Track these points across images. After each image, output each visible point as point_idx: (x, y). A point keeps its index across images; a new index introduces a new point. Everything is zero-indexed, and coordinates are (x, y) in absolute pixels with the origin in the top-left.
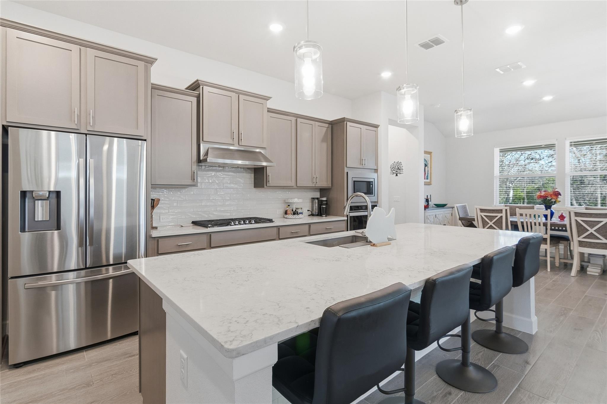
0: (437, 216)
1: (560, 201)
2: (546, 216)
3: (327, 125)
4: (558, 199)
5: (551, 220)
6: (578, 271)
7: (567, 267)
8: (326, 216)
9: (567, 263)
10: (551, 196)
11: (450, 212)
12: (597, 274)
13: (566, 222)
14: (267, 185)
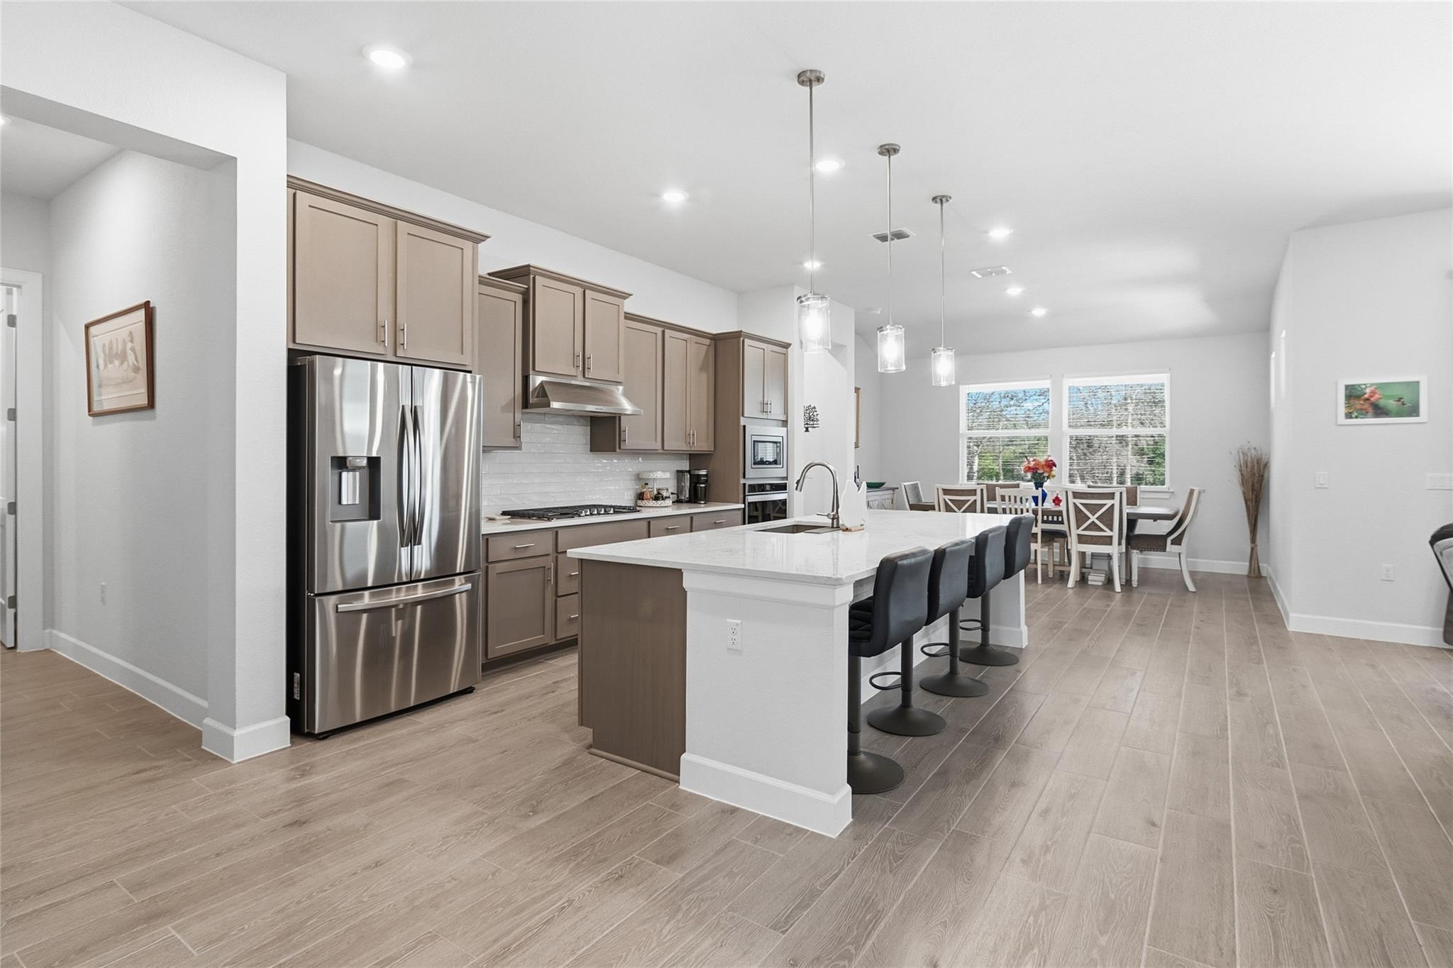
0: (871, 503)
1: (1054, 476)
2: (1035, 499)
3: (707, 342)
4: (1053, 472)
5: (1043, 505)
6: (1076, 581)
7: (1063, 577)
8: (705, 503)
9: (1063, 571)
10: (1043, 468)
11: (890, 496)
12: (1100, 584)
13: (1063, 507)
14: (622, 448)
